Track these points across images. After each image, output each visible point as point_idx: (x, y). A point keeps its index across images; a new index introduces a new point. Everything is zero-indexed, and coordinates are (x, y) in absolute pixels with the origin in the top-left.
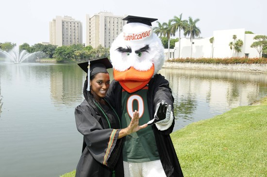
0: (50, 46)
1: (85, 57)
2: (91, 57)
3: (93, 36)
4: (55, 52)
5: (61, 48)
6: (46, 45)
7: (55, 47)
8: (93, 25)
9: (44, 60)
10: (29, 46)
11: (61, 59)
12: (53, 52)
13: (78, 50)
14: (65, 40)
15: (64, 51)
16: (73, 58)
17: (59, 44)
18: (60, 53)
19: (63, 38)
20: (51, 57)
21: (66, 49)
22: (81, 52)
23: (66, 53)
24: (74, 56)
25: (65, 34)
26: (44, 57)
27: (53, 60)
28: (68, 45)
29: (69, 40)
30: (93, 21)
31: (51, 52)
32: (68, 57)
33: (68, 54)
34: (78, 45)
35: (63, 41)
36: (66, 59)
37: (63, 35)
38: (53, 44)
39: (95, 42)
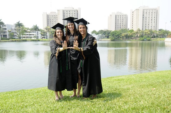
0: (108, 31)
1: (128, 37)
2: (133, 36)
3: (134, 23)
4: (110, 34)
5: (113, 32)
6: (105, 31)
7: (111, 31)
8: (135, 16)
9: (103, 40)
10: (96, 31)
11: (113, 39)
12: (109, 35)
13: (124, 32)
14: (117, 27)
15: (116, 33)
16: (121, 38)
17: (113, 29)
18: (113, 35)
19: (116, 26)
20: (108, 37)
21: (116, 32)
22: (126, 34)
23: (116, 35)
24: (121, 36)
25: (117, 23)
26: (103, 38)
27: (109, 39)
28: (118, 30)
29: (119, 27)
30: (135, 13)
31: (108, 34)
32: (118, 37)
33: (118, 35)
34: (124, 29)
35: (116, 27)
36: (116, 38)
37: (116, 24)
38: (110, 30)
39: (135, 27)
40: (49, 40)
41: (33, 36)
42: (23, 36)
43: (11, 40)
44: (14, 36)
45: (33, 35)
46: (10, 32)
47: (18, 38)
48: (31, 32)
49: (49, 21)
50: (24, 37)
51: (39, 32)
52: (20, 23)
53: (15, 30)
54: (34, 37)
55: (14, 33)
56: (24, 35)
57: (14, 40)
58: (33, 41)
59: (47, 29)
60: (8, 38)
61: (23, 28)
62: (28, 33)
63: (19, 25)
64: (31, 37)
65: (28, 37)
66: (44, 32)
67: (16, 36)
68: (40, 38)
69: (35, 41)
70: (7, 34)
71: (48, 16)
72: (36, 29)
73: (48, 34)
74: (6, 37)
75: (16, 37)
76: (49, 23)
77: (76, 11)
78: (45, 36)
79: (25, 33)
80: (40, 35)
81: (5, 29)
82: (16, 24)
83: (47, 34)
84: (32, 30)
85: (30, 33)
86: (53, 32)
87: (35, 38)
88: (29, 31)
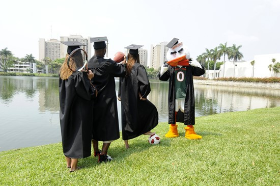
2: (153, 76)
3: (155, 60)
8: (156, 53)
30: (156, 50)
39: (156, 65)
40: (48, 75)
41: (25, 69)
42: (10, 68)
45: (25, 67)
47: (3, 71)
48: (23, 64)
49: (48, 50)
50: (12, 70)
51: (34, 64)
52: (7, 50)
54: (27, 70)
56: (12, 67)
58: (25, 75)
59: (45, 61)
61: (10, 58)
62: (19, 65)
63: (6, 53)
64: (23, 71)
65: (18, 70)
66: (42, 65)
68: (35, 72)
69: (29, 76)
71: (46, 44)
72: (30, 59)
73: (47, 67)
75: (0, 70)
76: (48, 53)
77: (86, 41)
78: (43, 70)
79: (14, 65)
80: (35, 69)
83: (45, 67)
84: (23, 60)
85: (21, 65)
86: (54, 66)
87: (29, 72)
88: (20, 62)
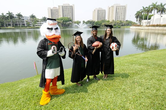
0: (93, 21)
3: (110, 16)
5: (97, 22)
6: (91, 21)
7: (95, 21)
12: (94, 24)
13: (103, 22)
14: (99, 18)
16: (101, 26)
17: (96, 21)
19: (98, 17)
21: (99, 22)
22: (105, 23)
23: (99, 24)
25: (99, 16)
28: (100, 20)
30: (111, 9)
34: (104, 20)
35: (98, 19)
37: (98, 16)
39: (111, 19)
42: (36, 25)
43: (28, 27)
44: (30, 24)
46: (27, 22)
47: (33, 26)
48: (41, 22)
49: (53, 14)
50: (37, 25)
52: (33, 15)
53: (30, 20)
55: (30, 22)
56: (37, 24)
57: (30, 27)
60: (26, 26)
61: (36, 19)
62: (40, 23)
63: (33, 17)
67: (31, 24)
70: (25, 23)
71: (51, 10)
72: (45, 19)
74: (25, 25)
75: (31, 26)
76: (53, 15)
77: (71, 7)
81: (24, 20)
82: (31, 16)
84: (41, 20)
85: (41, 23)
88: (40, 21)
